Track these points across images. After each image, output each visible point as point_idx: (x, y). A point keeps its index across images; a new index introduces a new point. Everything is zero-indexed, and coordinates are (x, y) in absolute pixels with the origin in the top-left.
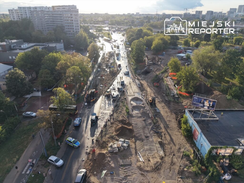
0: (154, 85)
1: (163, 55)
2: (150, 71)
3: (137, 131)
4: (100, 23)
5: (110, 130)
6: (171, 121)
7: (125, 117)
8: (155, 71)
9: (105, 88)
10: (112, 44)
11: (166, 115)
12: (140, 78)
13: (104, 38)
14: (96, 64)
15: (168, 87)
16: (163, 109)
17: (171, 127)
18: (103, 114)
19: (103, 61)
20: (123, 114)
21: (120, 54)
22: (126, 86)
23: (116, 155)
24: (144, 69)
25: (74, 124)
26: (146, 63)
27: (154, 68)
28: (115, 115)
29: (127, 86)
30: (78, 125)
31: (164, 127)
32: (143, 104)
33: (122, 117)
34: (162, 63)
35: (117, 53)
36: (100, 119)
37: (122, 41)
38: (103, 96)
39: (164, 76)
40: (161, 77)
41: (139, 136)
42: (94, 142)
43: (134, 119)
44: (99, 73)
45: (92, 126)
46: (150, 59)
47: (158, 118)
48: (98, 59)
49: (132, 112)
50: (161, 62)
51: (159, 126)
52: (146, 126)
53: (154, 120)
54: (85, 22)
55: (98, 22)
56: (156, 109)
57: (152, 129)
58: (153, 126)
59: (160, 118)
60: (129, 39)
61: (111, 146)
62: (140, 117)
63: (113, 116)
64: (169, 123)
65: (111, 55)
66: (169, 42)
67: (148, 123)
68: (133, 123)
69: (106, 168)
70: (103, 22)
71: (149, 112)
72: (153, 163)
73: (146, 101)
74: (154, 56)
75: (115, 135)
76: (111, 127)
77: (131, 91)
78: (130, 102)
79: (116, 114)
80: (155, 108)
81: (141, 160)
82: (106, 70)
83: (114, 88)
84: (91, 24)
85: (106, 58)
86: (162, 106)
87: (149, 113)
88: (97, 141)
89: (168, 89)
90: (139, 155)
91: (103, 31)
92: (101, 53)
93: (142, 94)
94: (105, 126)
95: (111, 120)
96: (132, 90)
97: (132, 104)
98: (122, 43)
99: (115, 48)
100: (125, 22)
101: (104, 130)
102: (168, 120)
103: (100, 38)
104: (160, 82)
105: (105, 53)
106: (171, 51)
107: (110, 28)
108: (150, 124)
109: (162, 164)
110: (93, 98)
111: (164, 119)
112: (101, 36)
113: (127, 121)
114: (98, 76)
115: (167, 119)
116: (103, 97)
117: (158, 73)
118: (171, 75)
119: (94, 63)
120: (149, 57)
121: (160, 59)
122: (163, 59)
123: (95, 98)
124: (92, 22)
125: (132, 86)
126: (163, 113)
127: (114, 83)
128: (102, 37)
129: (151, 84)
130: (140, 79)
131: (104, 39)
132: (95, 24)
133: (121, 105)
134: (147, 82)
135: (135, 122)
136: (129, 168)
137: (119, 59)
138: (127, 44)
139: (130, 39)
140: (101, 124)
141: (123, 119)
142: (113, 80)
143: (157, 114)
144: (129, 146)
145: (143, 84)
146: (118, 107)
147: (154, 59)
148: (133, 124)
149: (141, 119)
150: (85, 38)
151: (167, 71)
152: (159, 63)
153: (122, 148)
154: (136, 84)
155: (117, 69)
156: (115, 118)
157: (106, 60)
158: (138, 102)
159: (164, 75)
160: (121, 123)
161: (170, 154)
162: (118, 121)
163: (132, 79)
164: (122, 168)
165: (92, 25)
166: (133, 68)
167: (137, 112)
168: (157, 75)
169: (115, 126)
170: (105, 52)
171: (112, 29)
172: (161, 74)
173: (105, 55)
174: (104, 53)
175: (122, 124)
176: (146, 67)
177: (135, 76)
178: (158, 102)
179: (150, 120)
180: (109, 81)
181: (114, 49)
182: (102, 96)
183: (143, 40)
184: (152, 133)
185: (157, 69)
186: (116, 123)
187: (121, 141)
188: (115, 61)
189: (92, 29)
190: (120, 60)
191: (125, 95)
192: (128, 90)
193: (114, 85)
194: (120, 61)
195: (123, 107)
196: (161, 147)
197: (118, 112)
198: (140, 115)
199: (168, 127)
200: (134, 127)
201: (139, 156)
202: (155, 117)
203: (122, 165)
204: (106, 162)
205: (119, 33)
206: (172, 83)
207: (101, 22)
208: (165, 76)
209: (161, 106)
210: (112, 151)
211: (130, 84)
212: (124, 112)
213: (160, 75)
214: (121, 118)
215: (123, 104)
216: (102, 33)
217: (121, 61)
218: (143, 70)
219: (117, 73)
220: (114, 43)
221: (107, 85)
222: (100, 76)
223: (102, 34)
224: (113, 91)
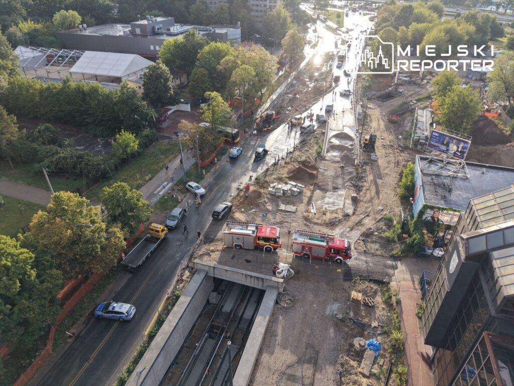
0: (390, 119)
2: (397, 96)
3: (322, 179)
5: (280, 171)
7: (311, 158)
8: (407, 97)
9: (294, 112)
11: (386, 165)
14: (292, 72)
15: (416, 125)
16: (386, 157)
18: (277, 149)
20: (310, 154)
23: (278, 199)
24: (386, 90)
25: (230, 153)
27: (408, 91)
28: (296, 153)
29: (337, 114)
30: (236, 155)
32: (352, 145)
33: (306, 157)
36: (270, 154)
40: (411, 108)
41: (323, 185)
43: (325, 163)
44: (292, 89)
45: (254, 162)
47: (367, 167)
49: (327, 152)
51: (364, 178)
52: (342, 174)
56: (372, 154)
57: (351, 179)
58: (354, 176)
59: (372, 168)
61: (274, 187)
62: (338, 162)
63: (293, 155)
67: (347, 171)
68: (321, 167)
71: (357, 157)
72: (329, 218)
73: (360, 141)
75: (286, 177)
76: (283, 167)
78: (330, 139)
79: (299, 152)
81: (312, 211)
82: (308, 84)
86: (386, 154)
88: (256, 179)
89: (414, 130)
90: (313, 206)
92: (310, 53)
93: (357, 130)
94: (275, 164)
95: (287, 159)
96: (343, 121)
97: (332, 142)
101: (271, 169)
102: (385, 173)
104: (405, 115)
108: (351, 173)
109: (342, 222)
110: (268, 126)
113: (311, 163)
114: (289, 94)
115: (384, 171)
123: (272, 127)
126: (382, 163)
127: (313, 106)
129: (386, 117)
130: (369, 106)
133: (312, 141)
135: (324, 167)
136: (290, 215)
140: (269, 160)
141: (307, 160)
142: (315, 102)
143: (370, 162)
144: (301, 193)
145: (370, 116)
146: (306, 143)
148: (320, 169)
149: (337, 165)
153: (289, 192)
154: (355, 114)
155: (330, 84)
156: (294, 158)
158: (345, 141)
160: (301, 165)
161: (361, 214)
162: (297, 161)
164: (281, 213)
166: (363, 86)
167: (335, 154)
168: (404, 103)
169: (290, 167)
172: (415, 102)
176: (391, 86)
177: (361, 99)
178: (381, 146)
179: (353, 168)
180: (306, 103)
184: (347, 185)
185: (414, 94)
186: (293, 164)
187: (290, 184)
188: (331, 70)
191: (324, 128)
192: (335, 121)
193: (311, 110)
195: (314, 145)
196: (353, 204)
197: (302, 150)
198: (339, 159)
200: (320, 173)
201: (312, 208)
202: (363, 166)
204: (260, 202)
209: (384, 153)
210: (274, 193)
212: (313, 151)
213: (411, 103)
214: (303, 159)
215: (315, 140)
218: (383, 92)
219: (326, 91)
221: (300, 108)
222: (292, 93)
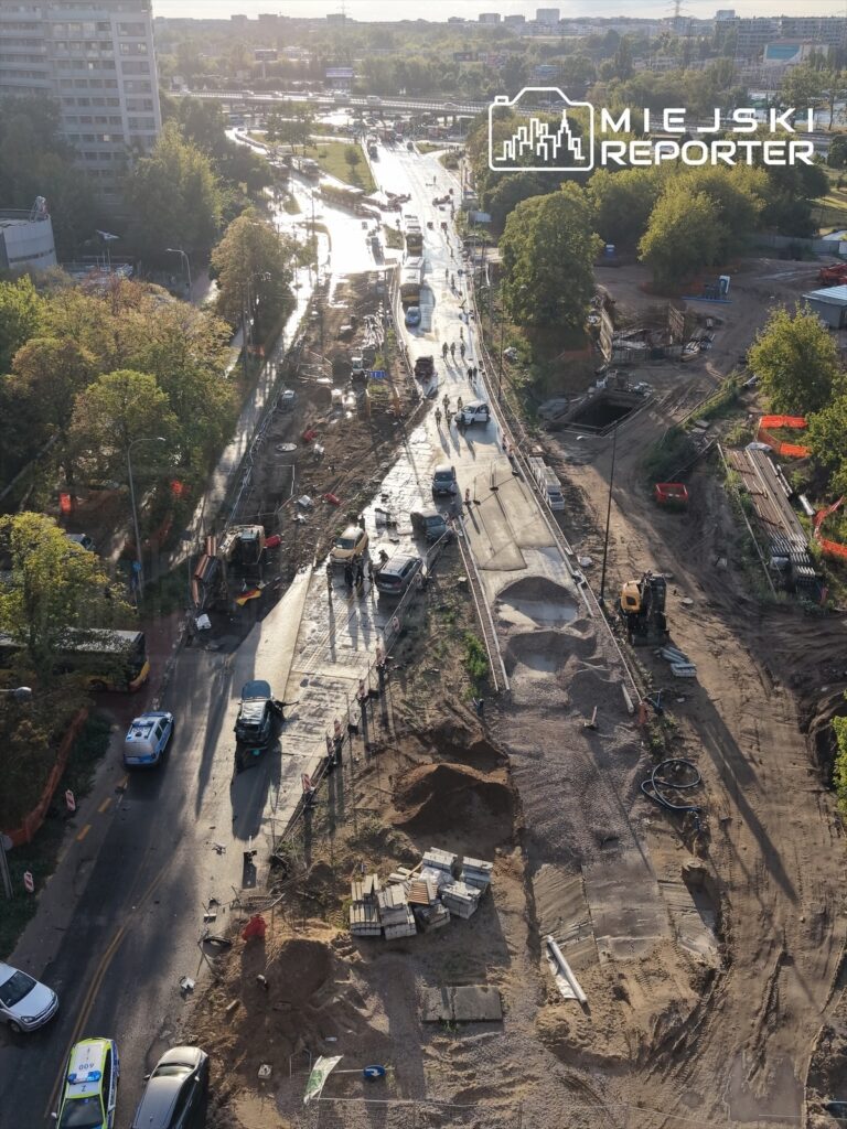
0: (653, 499)
1: (715, 295)
2: (629, 405)
3: (538, 801)
4: (296, 83)
5: (362, 796)
6: (770, 738)
7: (459, 707)
8: (665, 405)
9: (329, 514)
10: (372, 224)
11: (735, 693)
12: (565, 449)
13: (321, 181)
14: (267, 358)
15: (751, 511)
16: (717, 654)
17: (767, 772)
18: (314, 689)
19: (313, 336)
20: (449, 688)
21: (428, 289)
22: (468, 503)
23: (401, 959)
24: (591, 390)
25: (125, 750)
26: (606, 352)
27: (659, 384)
28: (396, 695)
29: (477, 503)
30: (154, 756)
31: (724, 775)
32: (581, 625)
33: (440, 709)
34: (709, 346)
35: (411, 281)
36: (295, 718)
37: (443, 202)
38: (314, 569)
39: (720, 438)
40: (703, 445)
41: (557, 833)
42: (255, 868)
43: (522, 724)
44: (287, 419)
45: (241, 765)
46: (629, 325)
47: (678, 715)
48: (284, 323)
49: (509, 673)
50: (706, 339)
51: (688, 771)
52: (601, 766)
53: (656, 731)
54: (195, 76)
55: (281, 76)
56: (668, 654)
57: (642, 786)
58: (648, 766)
59: (693, 718)
60: (490, 186)
61: (370, 901)
62: (564, 709)
63: (384, 704)
64: (754, 751)
65: (369, 295)
66: (759, 205)
67: (613, 746)
68: (512, 746)
69: (332, 1039)
70: (318, 76)
71: (622, 673)
72: (648, 1012)
73: (602, 604)
74: (659, 303)
75: (397, 827)
76: (368, 771)
77: (501, 536)
78: (498, 611)
79: (404, 687)
80: (661, 653)
81: (566, 992)
82: (338, 398)
83: (388, 514)
84: (233, 87)
85: (331, 314)
86: (711, 640)
87: (623, 681)
88: (274, 862)
89: (753, 527)
90: (554, 957)
91: (312, 137)
92: (302, 285)
93: (572, 558)
94: (330, 766)
95: (370, 727)
96: (508, 529)
97: (507, 624)
98: (444, 216)
99: (395, 247)
100: (464, 76)
101: (322, 795)
102: (749, 732)
103: (295, 186)
104: (695, 476)
105: (328, 283)
106: (770, 271)
107: (364, 113)
108: (629, 753)
109: (705, 1022)
110: (248, 584)
111: (717, 721)
112: (299, 172)
113: (471, 735)
114: (282, 439)
115: (739, 726)
116: (312, 578)
117: (681, 417)
118: (769, 428)
119: (258, 351)
120: (620, 305)
121: (700, 320)
122: (718, 322)
123: (262, 585)
124: (241, 75)
125: (506, 502)
126: (716, 685)
127: (385, 481)
128: (310, 175)
129: (638, 490)
130: (564, 454)
131: (319, 192)
132: (260, 88)
133: (433, 627)
134: (610, 476)
135: (524, 741)
136: (486, 1040)
137: (424, 324)
138: (472, 223)
139: (496, 190)
140: (303, 751)
141: (448, 722)
142: (384, 465)
143: (676, 691)
144: (485, 899)
145: (585, 493)
146: (416, 640)
147: (653, 323)
148: (514, 752)
149: (564, 724)
150: (196, 182)
151: (743, 406)
152: (693, 349)
153: (442, 910)
154: (536, 491)
155: (408, 391)
156: (395, 718)
157: (333, 330)
158: (549, 611)
159: (725, 431)
160: (434, 750)
161: (757, 956)
162: (414, 732)
163: (511, 459)
164: (441, 1040)
165: (239, 97)
166: (514, 383)
167: (539, 675)
168: (676, 433)
169: (392, 767)
170: (328, 275)
171: (372, 122)
172: (705, 424)
173: (330, 297)
174: (323, 283)
175: (440, 752)
176: (601, 375)
177: (530, 434)
178: (682, 611)
179: (631, 729)
180: (356, 470)
181: (388, 253)
182: (310, 568)
183: (585, 193)
184: (643, 815)
185: (680, 392)
186: (399, 748)
187: (431, 865)
188: (395, 337)
189: (238, 122)
190: (429, 330)
191: (458, 566)
192: (483, 532)
193: (385, 498)
194: (430, 339)
195: (449, 645)
196: (699, 908)
197: (412, 677)
198: (559, 696)
199: (749, 777)
200: (522, 775)
201: (553, 967)
202: (659, 712)
203: (441, 1021)
204: (335, 1000)
205: (418, 146)
206: (774, 484)
207: (301, 72)
208: (733, 436)
209: (702, 640)
210: (378, 932)
211: (494, 489)
212: (455, 673)
213: (696, 430)
214: (432, 717)
215: (444, 622)
216: (309, 150)
217: (433, 334)
218: (581, 400)
219: (406, 417)
220: (389, 218)
221: (343, 496)
222: (294, 437)
223: (311, 157)
224: (380, 534)
